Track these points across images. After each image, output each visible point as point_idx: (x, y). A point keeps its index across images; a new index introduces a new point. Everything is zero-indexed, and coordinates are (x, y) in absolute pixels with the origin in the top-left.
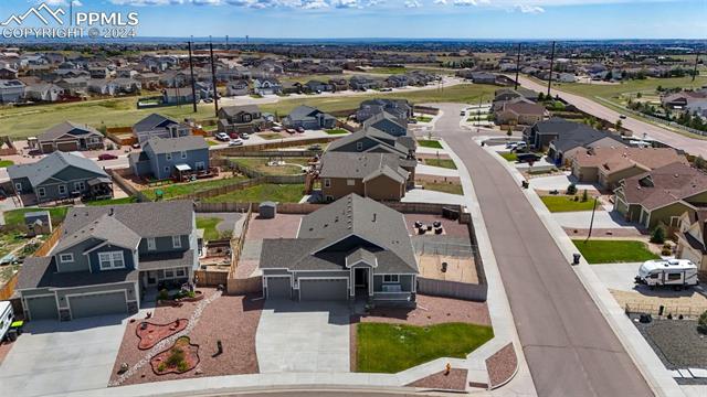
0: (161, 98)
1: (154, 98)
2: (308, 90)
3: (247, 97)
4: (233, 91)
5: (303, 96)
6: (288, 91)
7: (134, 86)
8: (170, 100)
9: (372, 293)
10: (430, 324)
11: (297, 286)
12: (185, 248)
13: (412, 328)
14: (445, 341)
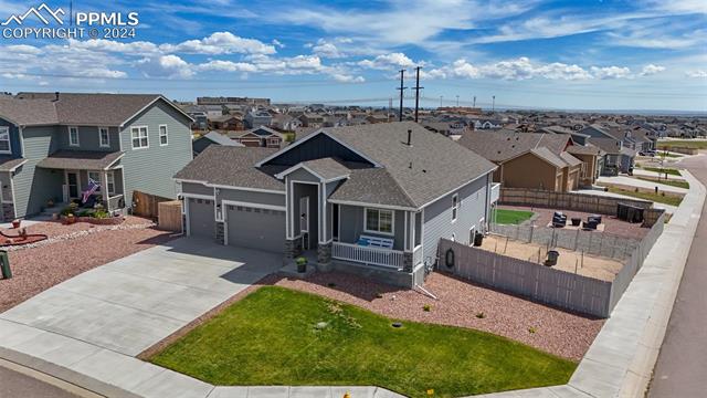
9: (323, 241)
10: (415, 319)
11: (221, 217)
12: (115, 149)
13: (364, 316)
14: (419, 357)
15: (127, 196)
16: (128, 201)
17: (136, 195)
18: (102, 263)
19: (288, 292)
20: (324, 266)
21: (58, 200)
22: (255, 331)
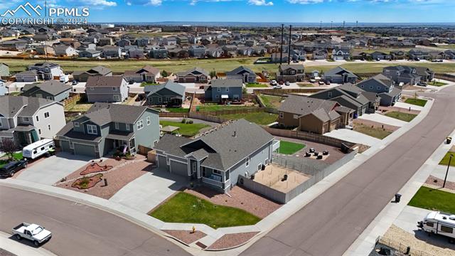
0: (270, 59)
1: (265, 59)
2: (370, 58)
3: (325, 61)
4: (315, 56)
5: (365, 61)
6: (356, 58)
7: (262, 51)
8: (274, 60)
9: (199, 177)
10: (222, 205)
11: (169, 164)
12: (132, 131)
13: (207, 203)
14: (218, 217)
15: (136, 147)
16: (137, 150)
17: (139, 146)
18: (133, 180)
19: (187, 194)
20: (199, 185)
21: (112, 148)
22: (176, 208)
